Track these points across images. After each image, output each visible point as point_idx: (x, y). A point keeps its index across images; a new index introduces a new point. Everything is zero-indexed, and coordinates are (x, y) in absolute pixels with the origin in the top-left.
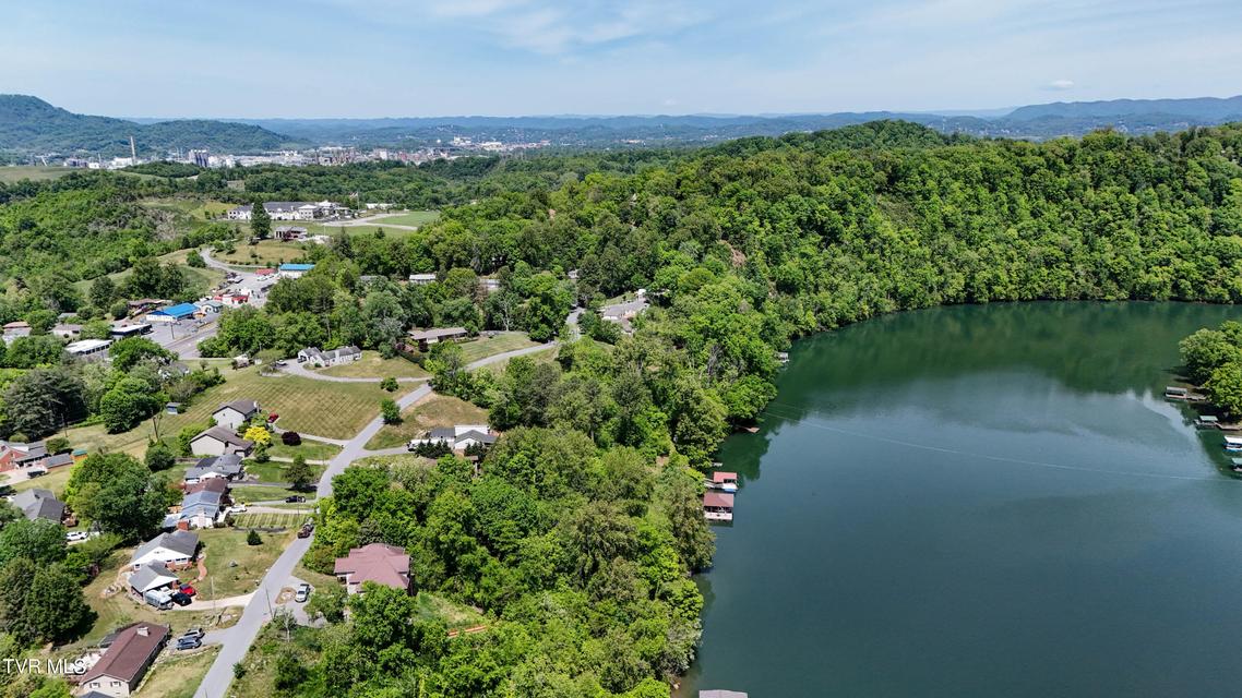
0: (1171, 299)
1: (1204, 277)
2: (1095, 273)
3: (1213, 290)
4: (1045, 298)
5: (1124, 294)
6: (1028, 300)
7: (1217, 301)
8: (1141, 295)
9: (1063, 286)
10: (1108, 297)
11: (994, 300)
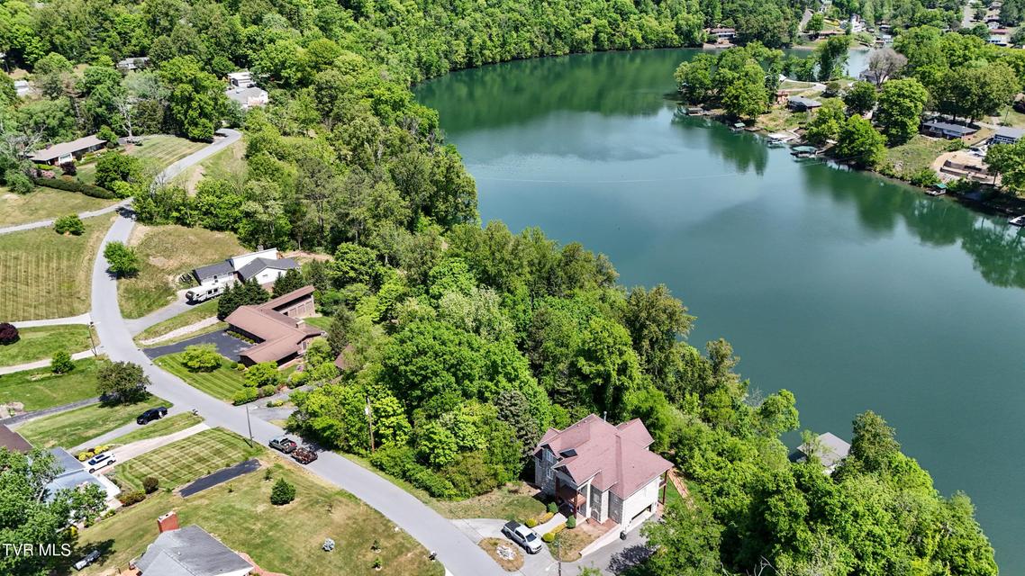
0: (594, 50)
1: (614, 30)
2: (547, 33)
3: (619, 40)
4: (517, 59)
5: (567, 50)
6: (508, 61)
7: (623, 49)
8: (576, 49)
9: (527, 46)
10: (558, 53)
11: (485, 63)
